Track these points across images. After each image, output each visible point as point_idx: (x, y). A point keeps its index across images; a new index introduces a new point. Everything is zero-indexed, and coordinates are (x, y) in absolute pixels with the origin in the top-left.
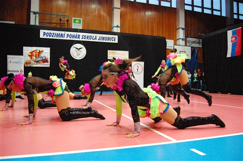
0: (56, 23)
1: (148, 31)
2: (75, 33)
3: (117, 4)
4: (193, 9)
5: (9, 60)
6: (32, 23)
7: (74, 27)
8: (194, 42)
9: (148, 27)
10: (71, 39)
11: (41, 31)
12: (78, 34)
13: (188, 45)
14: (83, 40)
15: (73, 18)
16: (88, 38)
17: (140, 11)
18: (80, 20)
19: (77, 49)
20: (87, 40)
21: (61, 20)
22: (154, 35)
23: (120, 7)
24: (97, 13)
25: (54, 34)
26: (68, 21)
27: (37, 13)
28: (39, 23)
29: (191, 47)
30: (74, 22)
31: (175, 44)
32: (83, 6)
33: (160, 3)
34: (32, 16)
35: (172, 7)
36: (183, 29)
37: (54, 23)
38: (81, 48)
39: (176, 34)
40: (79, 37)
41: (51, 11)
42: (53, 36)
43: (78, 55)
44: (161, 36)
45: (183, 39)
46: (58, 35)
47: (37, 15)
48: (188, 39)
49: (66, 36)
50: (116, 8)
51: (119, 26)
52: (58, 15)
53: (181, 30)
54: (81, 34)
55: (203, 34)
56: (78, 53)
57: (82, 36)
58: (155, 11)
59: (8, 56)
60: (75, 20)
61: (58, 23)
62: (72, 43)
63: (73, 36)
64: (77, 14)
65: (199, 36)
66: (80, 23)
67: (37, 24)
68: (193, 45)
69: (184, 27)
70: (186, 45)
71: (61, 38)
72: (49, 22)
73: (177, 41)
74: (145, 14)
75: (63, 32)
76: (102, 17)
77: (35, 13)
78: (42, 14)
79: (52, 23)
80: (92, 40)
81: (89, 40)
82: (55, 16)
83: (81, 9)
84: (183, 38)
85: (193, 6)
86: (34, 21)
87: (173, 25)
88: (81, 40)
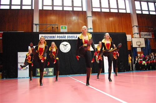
0: (50, 30)
1: (112, 30)
2: (62, 35)
3: (89, 14)
4: (142, 12)
5: (19, 56)
6: (35, 31)
7: (61, 31)
8: (146, 35)
9: (112, 27)
10: (60, 39)
11: (40, 35)
12: (65, 35)
13: (142, 37)
14: (68, 39)
15: (61, 26)
16: (71, 37)
17: (105, 17)
18: (65, 27)
19: (64, 45)
20: (71, 39)
21: (53, 28)
22: (117, 32)
23: (91, 16)
24: (76, 21)
25: (48, 36)
26: (57, 28)
27: (38, 24)
28: (39, 31)
29: (145, 38)
30: (62, 29)
31: (132, 37)
32: (67, 18)
33: (118, 11)
34: (35, 27)
35: (127, 12)
36: (137, 26)
37: (48, 30)
38: (67, 45)
39: (132, 30)
40: (65, 37)
41: (47, 23)
42: (48, 38)
43: (65, 49)
44: (122, 32)
45: (137, 34)
46: (51, 37)
47: (38, 26)
48: (142, 33)
49: (56, 37)
50: (89, 17)
51: (92, 28)
52: (51, 25)
53: (135, 27)
54: (66, 35)
55: (152, 29)
56: (65, 48)
57: (67, 37)
58: (116, 16)
59: (19, 53)
60: (62, 27)
61: (51, 30)
62: (61, 41)
63: (61, 37)
64: (63, 23)
65: (149, 30)
66: (65, 29)
67: (38, 31)
68: (146, 37)
69: (137, 25)
70: (140, 38)
71: (53, 39)
72: (45, 29)
73: (133, 35)
74: (109, 19)
75: (54, 35)
76: (80, 23)
77: (36, 25)
78: (41, 25)
79: (47, 30)
80: (74, 39)
81: (72, 39)
82: (49, 25)
83: (66, 20)
84: (137, 32)
85: (141, 10)
86: (36, 29)
87: (129, 25)
88: (66, 39)
